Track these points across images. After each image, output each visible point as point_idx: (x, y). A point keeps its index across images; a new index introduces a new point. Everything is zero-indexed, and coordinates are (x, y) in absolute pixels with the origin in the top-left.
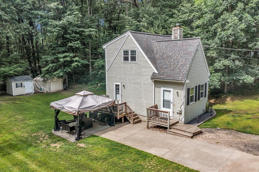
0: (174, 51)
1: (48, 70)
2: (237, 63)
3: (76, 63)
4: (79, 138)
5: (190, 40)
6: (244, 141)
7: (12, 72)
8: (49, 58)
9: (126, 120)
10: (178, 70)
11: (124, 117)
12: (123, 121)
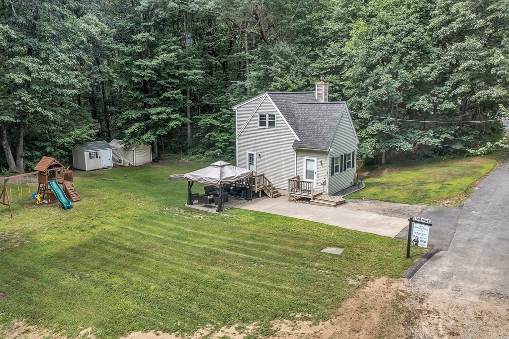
0: (317, 116)
1: (133, 133)
2: (393, 127)
3: (176, 123)
4: (220, 210)
5: (335, 105)
6: (384, 208)
7: (84, 136)
8: (134, 114)
9: (264, 194)
10: (321, 138)
11: (261, 190)
12: (260, 195)
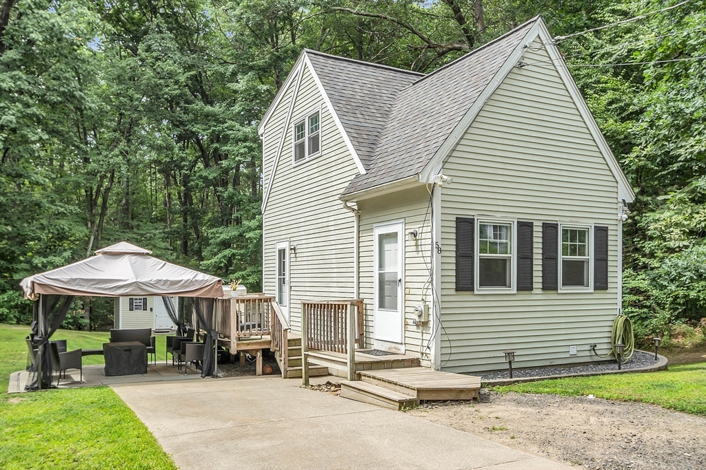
11: (263, 350)
